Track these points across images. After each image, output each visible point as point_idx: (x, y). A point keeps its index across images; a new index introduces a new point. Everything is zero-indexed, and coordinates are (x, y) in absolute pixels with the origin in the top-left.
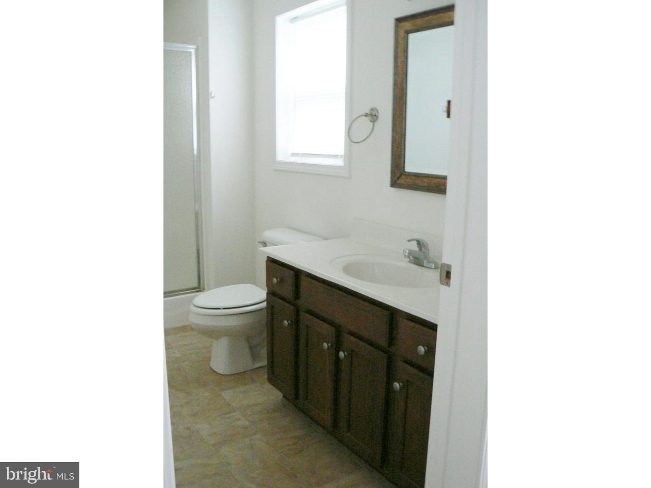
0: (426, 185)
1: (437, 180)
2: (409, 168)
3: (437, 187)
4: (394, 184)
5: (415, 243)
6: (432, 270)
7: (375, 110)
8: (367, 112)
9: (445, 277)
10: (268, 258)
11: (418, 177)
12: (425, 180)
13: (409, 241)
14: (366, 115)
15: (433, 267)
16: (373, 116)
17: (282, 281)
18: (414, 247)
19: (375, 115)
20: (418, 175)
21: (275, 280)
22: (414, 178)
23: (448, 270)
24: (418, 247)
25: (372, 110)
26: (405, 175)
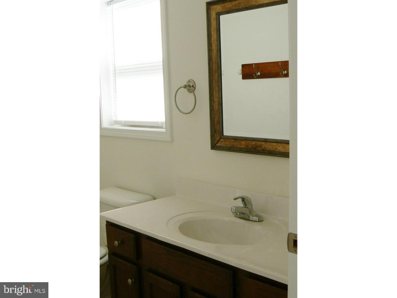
0: (244, 147)
1: (254, 143)
2: (228, 132)
3: (255, 148)
4: (214, 146)
5: (240, 200)
6: (256, 223)
7: (192, 81)
8: (186, 84)
9: (293, 245)
10: (107, 222)
11: (236, 140)
12: (243, 143)
13: (235, 199)
14: (185, 87)
15: (257, 221)
16: (191, 87)
17: (122, 242)
18: (240, 203)
19: (193, 86)
20: (236, 138)
21: (116, 243)
22: (233, 141)
23: (295, 239)
24: (243, 203)
25: (189, 81)
26: (223, 138)
